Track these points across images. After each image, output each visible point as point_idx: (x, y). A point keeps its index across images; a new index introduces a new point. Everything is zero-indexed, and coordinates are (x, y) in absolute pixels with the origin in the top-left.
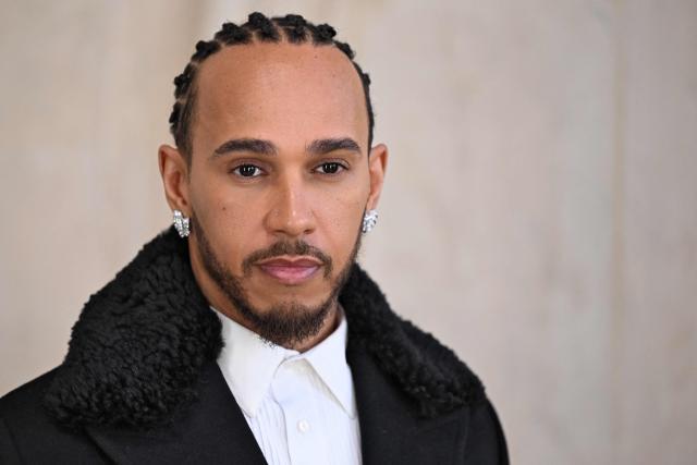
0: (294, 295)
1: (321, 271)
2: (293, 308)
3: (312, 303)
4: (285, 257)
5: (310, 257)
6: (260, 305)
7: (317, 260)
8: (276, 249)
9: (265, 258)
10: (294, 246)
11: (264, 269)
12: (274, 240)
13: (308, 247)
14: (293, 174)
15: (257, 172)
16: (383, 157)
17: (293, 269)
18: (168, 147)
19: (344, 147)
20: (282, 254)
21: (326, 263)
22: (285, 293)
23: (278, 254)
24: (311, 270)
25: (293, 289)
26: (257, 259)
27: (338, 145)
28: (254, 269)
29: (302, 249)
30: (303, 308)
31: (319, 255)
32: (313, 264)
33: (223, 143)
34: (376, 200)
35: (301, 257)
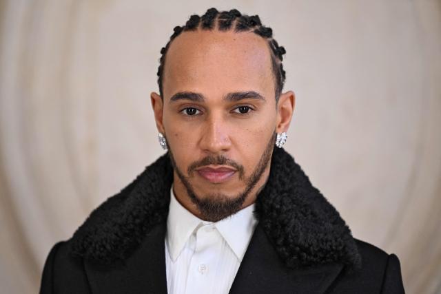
0: (219, 189)
1: (237, 174)
2: (218, 197)
3: (232, 194)
4: (211, 166)
5: (227, 166)
6: (200, 195)
7: (232, 168)
8: (205, 161)
9: (199, 166)
10: (216, 159)
11: (200, 173)
12: (204, 155)
13: (226, 160)
14: (217, 114)
15: (197, 112)
16: (292, 98)
17: (217, 174)
18: (156, 93)
19: (249, 97)
20: (209, 164)
21: (240, 170)
22: (214, 188)
23: (207, 164)
24: (229, 174)
25: (218, 185)
26: (195, 167)
27: (245, 96)
28: (195, 173)
29: (222, 161)
30: (226, 197)
31: (233, 164)
32: (231, 170)
33: (174, 94)
34: (287, 127)
35: (221, 166)
